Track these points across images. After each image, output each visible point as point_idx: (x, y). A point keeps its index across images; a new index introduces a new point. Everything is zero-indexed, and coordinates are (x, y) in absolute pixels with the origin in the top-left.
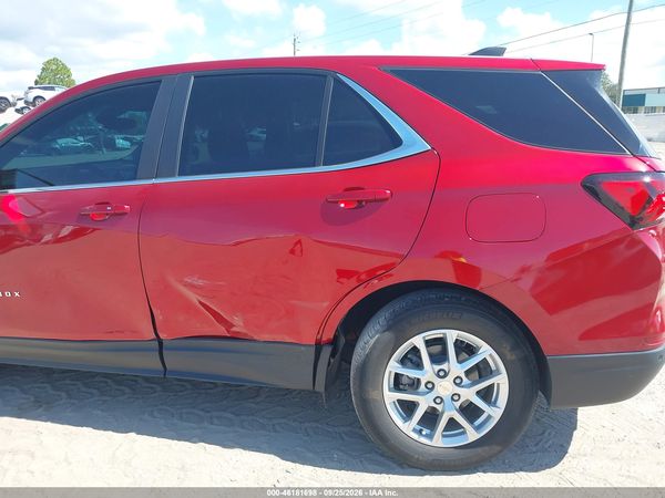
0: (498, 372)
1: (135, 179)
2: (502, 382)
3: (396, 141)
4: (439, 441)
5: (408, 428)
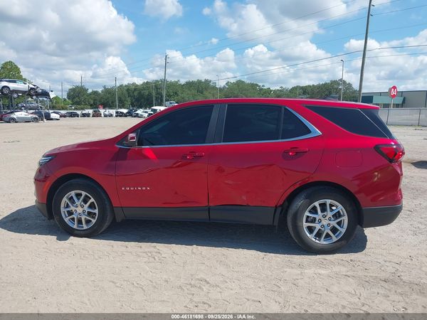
0: (344, 215)
1: (204, 143)
2: (345, 219)
3: (309, 132)
4: (323, 242)
5: (311, 237)
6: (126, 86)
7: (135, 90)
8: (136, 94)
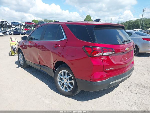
4: (64, 90)
5: (60, 86)
6: (129, 21)
7: (132, 23)
8: (132, 24)
